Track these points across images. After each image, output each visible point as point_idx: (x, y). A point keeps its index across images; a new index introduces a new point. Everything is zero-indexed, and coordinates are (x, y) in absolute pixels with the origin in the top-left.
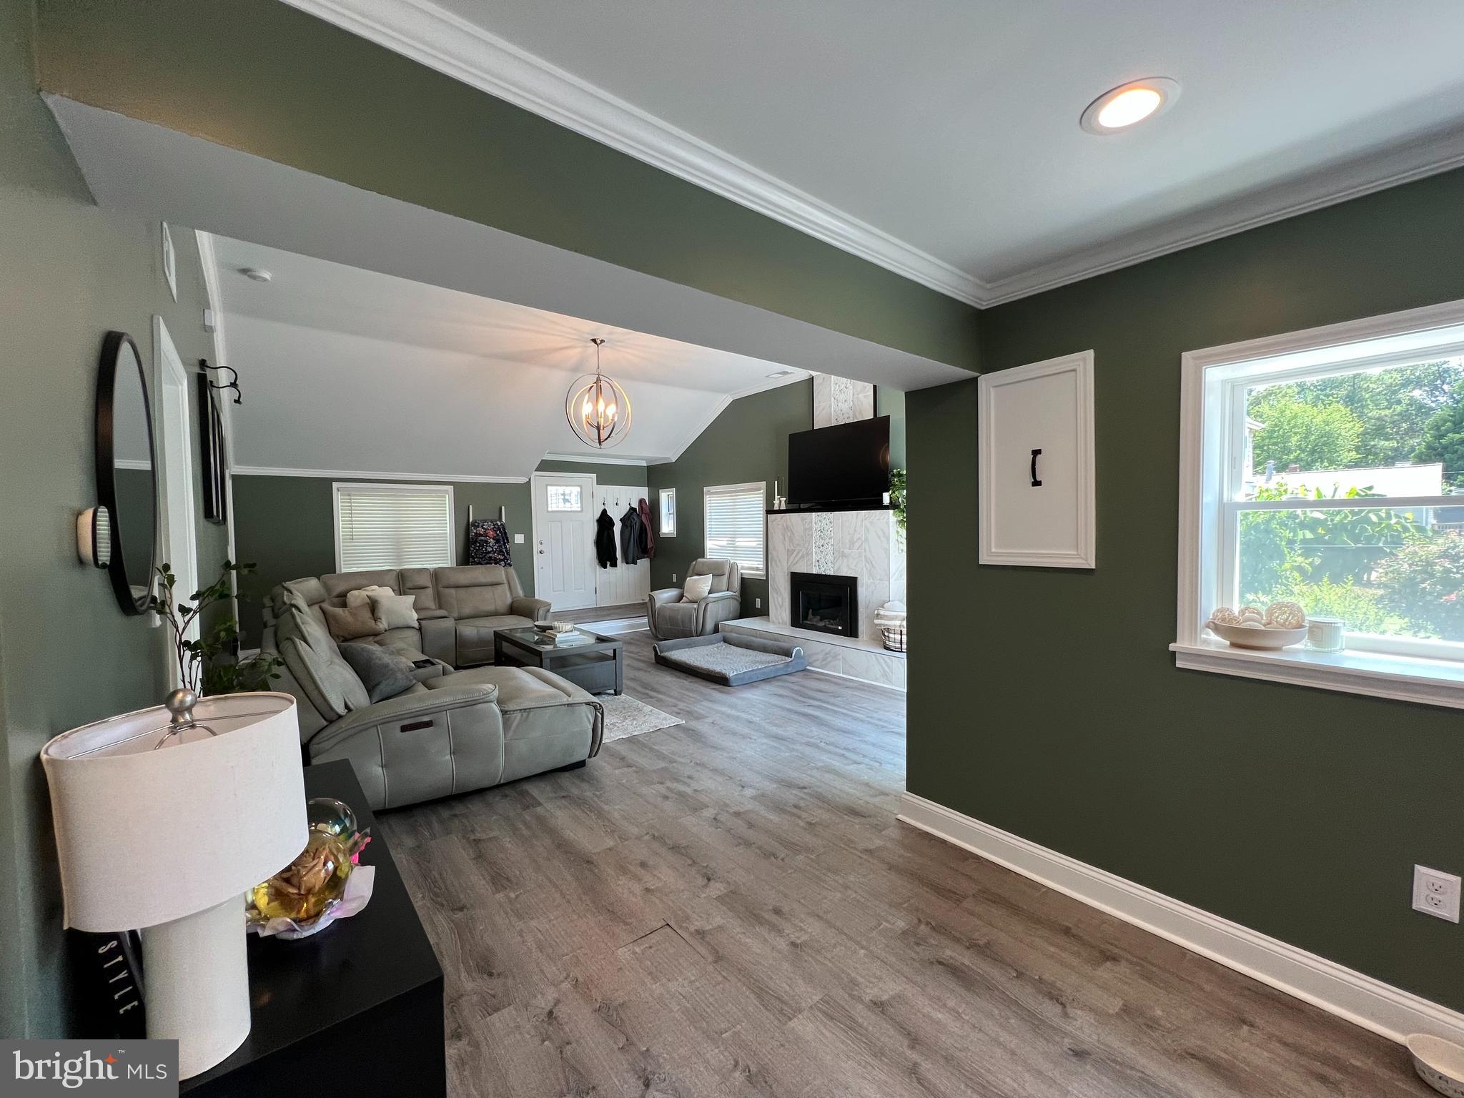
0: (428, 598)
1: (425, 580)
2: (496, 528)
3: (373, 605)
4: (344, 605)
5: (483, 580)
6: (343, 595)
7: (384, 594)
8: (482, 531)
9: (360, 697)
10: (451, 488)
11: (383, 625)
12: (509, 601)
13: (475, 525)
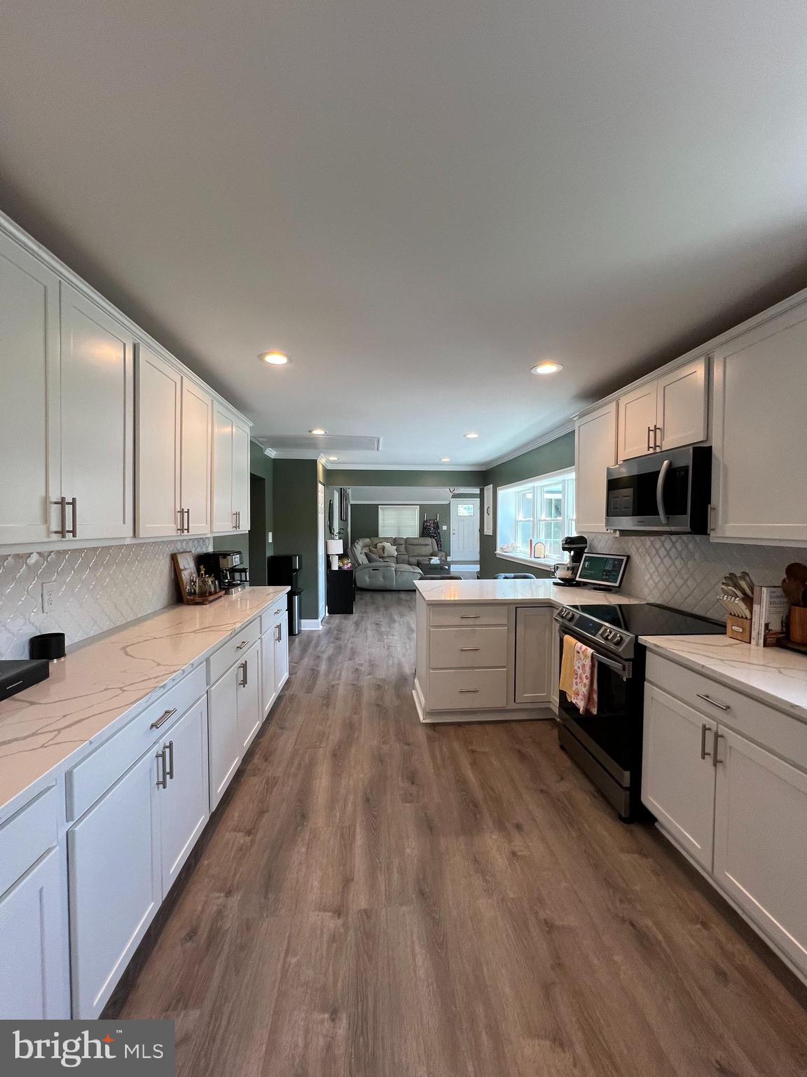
0: (402, 548)
1: (403, 542)
2: (434, 523)
3: (383, 548)
4: (376, 548)
5: (422, 543)
6: (376, 545)
7: (387, 545)
8: (429, 524)
9: (366, 561)
10: (418, 507)
11: (386, 555)
12: (431, 552)
13: (426, 522)
